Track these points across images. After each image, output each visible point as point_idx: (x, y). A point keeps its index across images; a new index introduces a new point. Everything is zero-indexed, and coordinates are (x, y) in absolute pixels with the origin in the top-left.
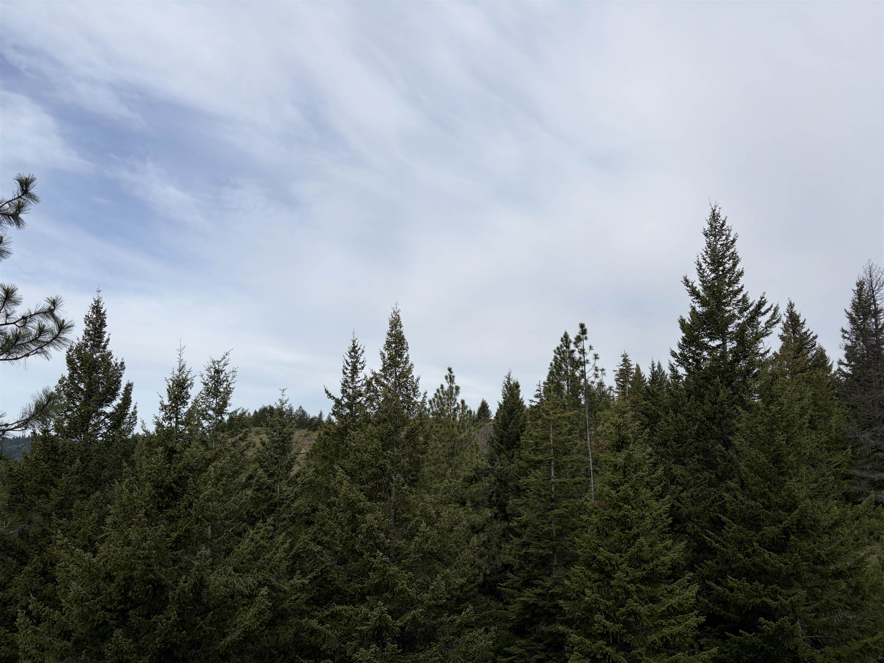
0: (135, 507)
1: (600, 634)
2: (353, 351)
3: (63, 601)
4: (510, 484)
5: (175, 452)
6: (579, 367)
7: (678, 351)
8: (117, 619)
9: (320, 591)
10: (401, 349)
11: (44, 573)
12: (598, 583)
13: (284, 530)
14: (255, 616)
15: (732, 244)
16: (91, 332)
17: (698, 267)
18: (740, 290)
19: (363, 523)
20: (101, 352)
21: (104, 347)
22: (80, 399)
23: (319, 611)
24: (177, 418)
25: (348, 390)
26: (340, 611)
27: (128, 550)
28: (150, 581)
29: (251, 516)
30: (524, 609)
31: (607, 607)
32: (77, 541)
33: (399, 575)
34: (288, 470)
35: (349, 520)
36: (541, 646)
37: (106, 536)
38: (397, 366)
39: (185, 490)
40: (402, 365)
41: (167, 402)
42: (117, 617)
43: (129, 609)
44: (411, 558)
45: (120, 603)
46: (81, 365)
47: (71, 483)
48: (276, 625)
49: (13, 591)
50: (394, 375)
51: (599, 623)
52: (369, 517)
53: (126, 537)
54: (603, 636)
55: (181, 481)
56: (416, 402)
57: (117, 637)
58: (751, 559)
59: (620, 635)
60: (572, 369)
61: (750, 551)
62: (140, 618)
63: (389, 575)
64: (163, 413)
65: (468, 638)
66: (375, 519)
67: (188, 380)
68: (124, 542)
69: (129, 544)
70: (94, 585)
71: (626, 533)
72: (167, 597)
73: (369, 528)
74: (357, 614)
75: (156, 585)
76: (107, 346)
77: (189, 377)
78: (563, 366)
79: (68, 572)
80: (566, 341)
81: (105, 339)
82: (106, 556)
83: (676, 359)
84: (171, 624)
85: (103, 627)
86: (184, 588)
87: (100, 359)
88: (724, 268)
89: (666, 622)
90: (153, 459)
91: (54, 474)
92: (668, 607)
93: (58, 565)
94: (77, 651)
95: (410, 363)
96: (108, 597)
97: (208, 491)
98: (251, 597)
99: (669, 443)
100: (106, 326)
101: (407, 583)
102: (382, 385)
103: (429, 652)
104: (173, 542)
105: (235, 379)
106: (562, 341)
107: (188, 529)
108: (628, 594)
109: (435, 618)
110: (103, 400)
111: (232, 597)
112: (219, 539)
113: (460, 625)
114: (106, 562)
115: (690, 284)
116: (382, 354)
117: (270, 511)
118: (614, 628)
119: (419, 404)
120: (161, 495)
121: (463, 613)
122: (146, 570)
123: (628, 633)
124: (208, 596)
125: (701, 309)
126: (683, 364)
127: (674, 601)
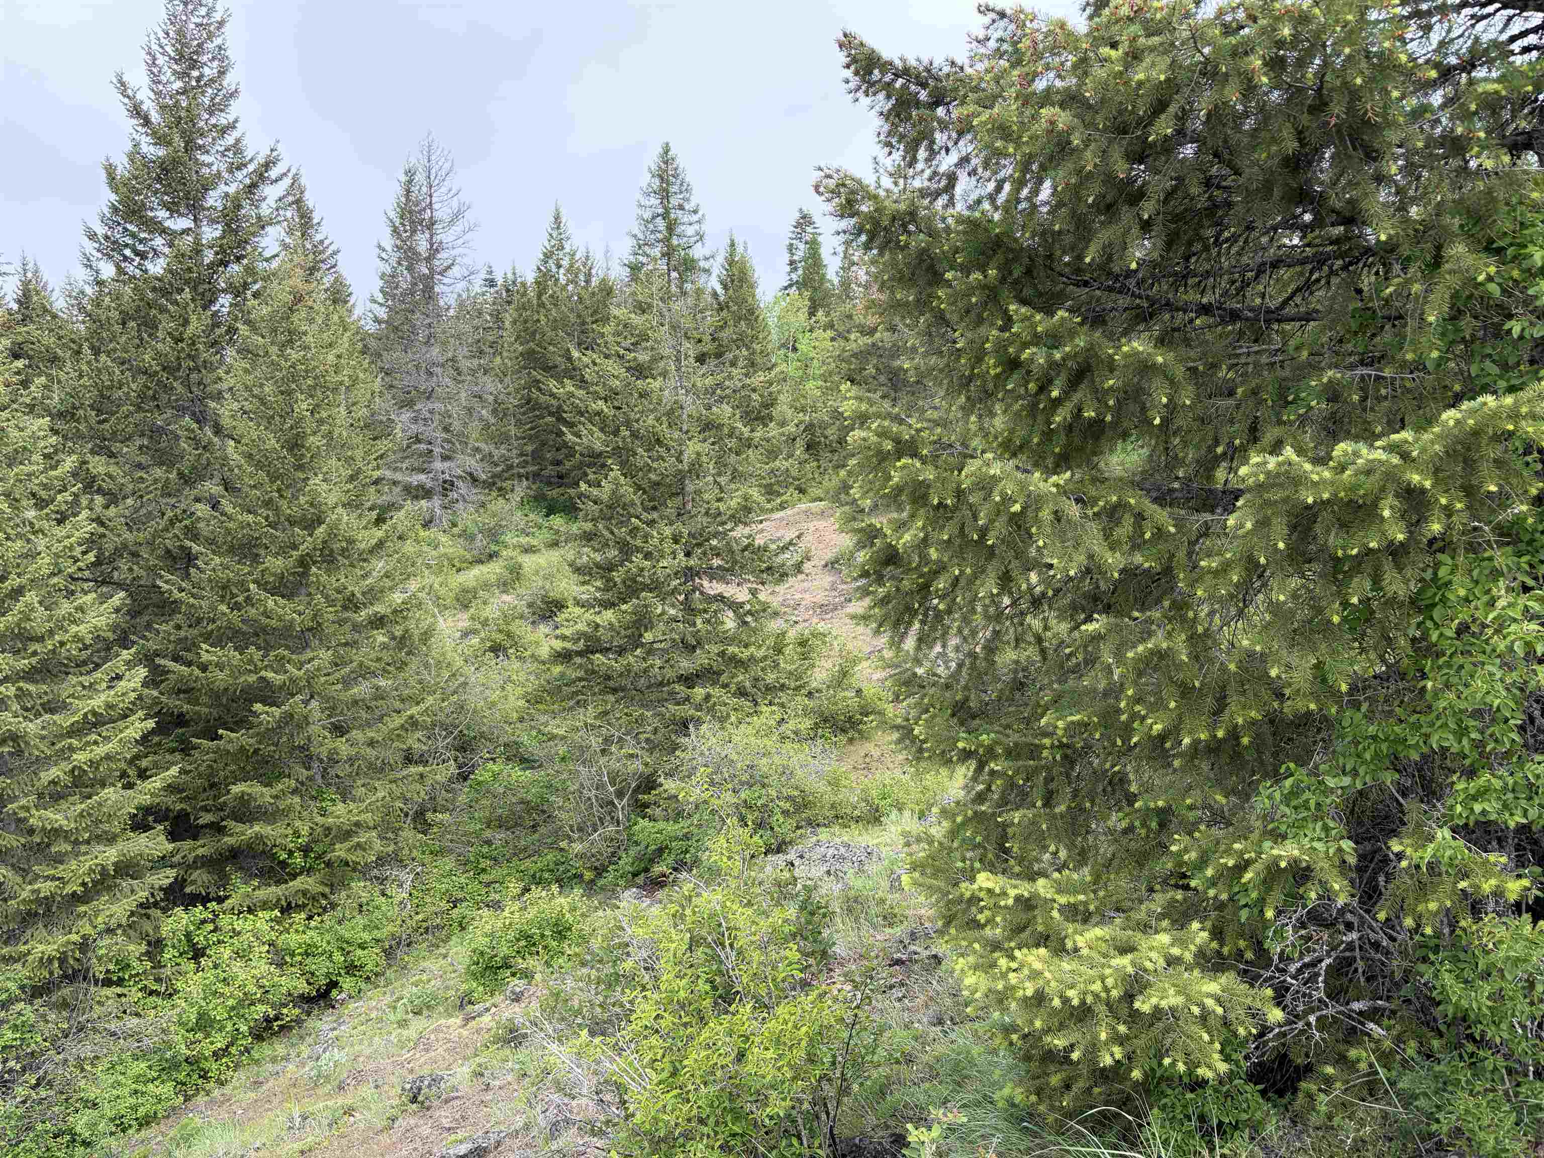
7: (101, 230)
15: (218, 28)
17: (148, 59)
18: (232, 126)
58: (242, 612)
61: (240, 599)
83: (96, 245)
89: (80, 740)
92: (85, 715)
99: (81, 412)
115: (130, 92)
125: (152, 149)
126: (110, 257)
127: (98, 702)
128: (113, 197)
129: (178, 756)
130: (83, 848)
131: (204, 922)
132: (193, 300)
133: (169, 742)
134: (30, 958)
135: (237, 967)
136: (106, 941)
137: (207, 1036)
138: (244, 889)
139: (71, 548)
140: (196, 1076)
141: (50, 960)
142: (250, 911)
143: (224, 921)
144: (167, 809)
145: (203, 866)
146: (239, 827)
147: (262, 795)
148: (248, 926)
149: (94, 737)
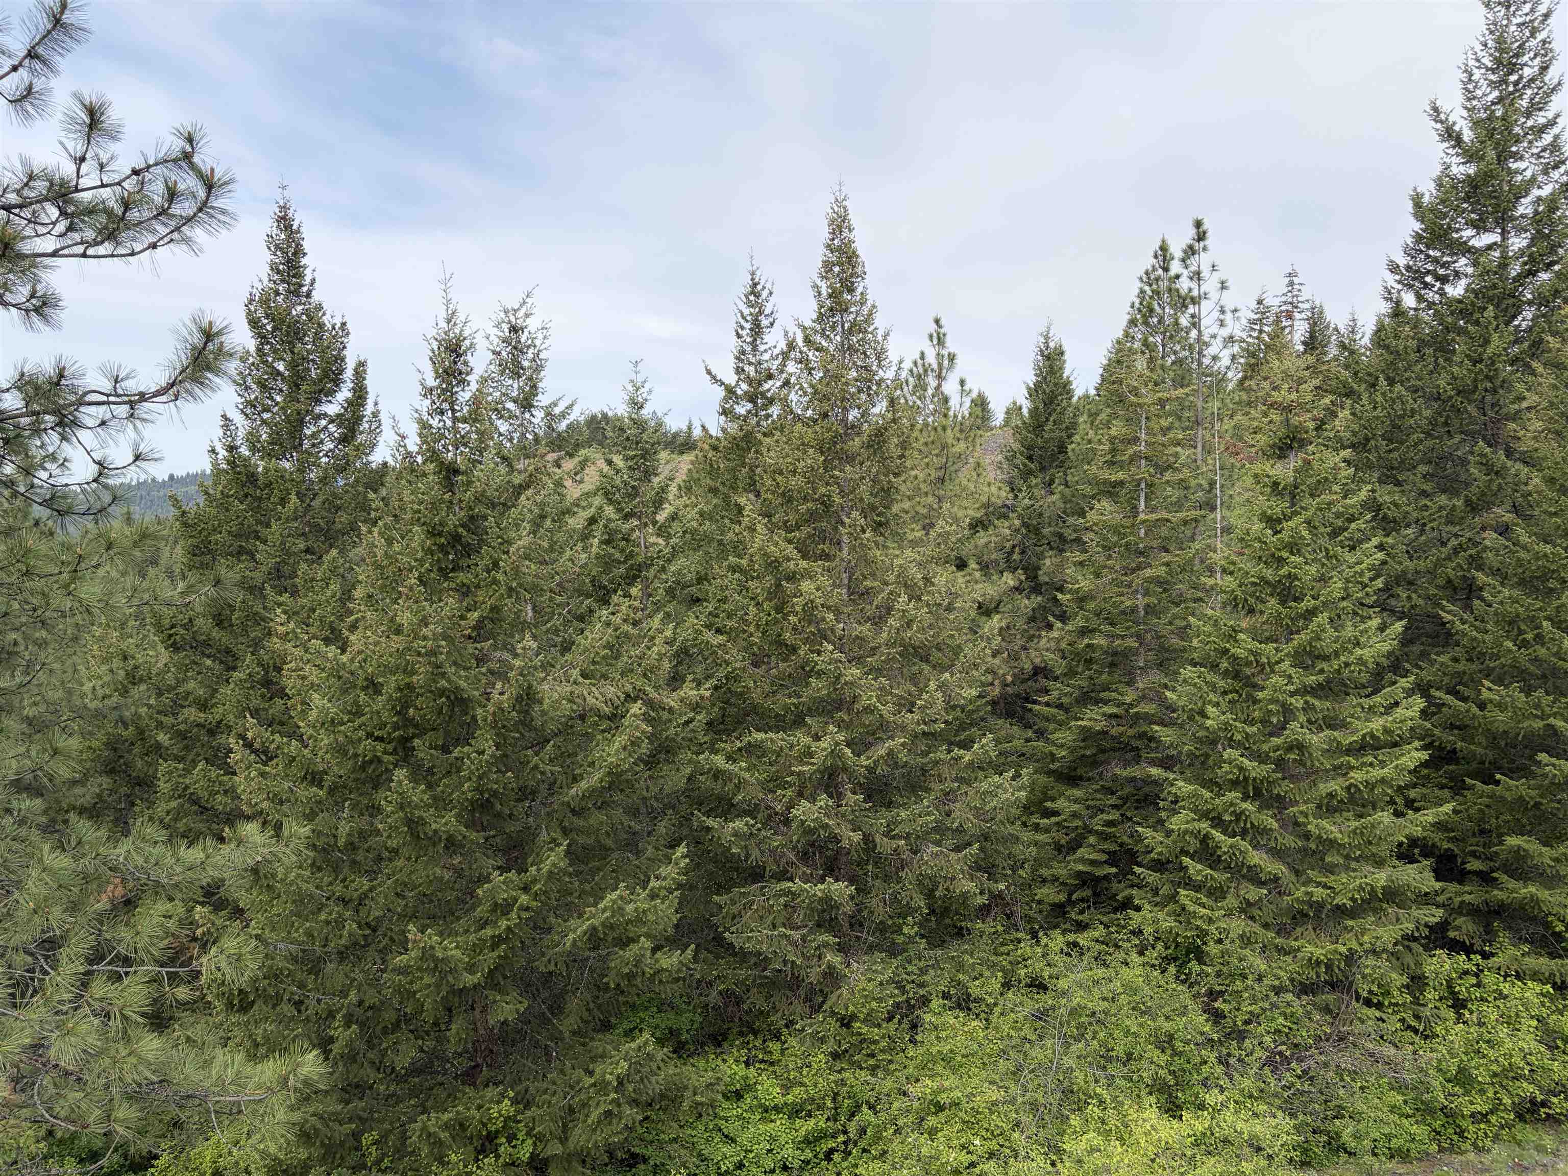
0: (400, 570)
1: (1231, 780)
2: (752, 293)
3: (302, 724)
4: (1046, 531)
5: (456, 472)
6: (1186, 307)
7: (1402, 261)
8: (395, 752)
9: (724, 709)
10: (852, 276)
11: (267, 683)
12: (1230, 696)
13: (658, 610)
14: (625, 749)
15: (1543, 22)
16: (281, 267)
17: (1464, 77)
18: (1552, 123)
19: (795, 596)
20: (304, 304)
21: (308, 295)
22: (281, 390)
23: (726, 742)
24: (454, 411)
25: (746, 368)
26: (762, 741)
27: (398, 641)
28: (442, 692)
29: (600, 587)
30: (1084, 740)
31: (1247, 736)
32: (312, 630)
33: (862, 682)
34: (656, 508)
35: (770, 593)
36: (1113, 800)
37: (357, 620)
38: (846, 310)
39: (481, 542)
40: (853, 309)
41: (431, 382)
42: (395, 749)
43: (413, 738)
44: (883, 654)
45: (396, 727)
46: (275, 329)
47: (289, 536)
48: (658, 763)
49: (221, 710)
50: (839, 329)
51: (1230, 763)
52: (806, 586)
53: (392, 620)
54: (1234, 784)
55: (473, 522)
56: (882, 380)
57: (400, 782)
58: (1531, 650)
59: (1269, 782)
60: (1172, 312)
61: (1529, 636)
62: (433, 751)
63: (846, 683)
64: (428, 402)
65: (984, 786)
66: (818, 589)
67: (465, 339)
68: (390, 628)
69: (398, 632)
70: (350, 698)
71: (1290, 608)
72: (474, 718)
73: (807, 604)
74: (792, 747)
75: (452, 698)
76: (314, 293)
77: (466, 334)
78: (1156, 307)
79: (304, 678)
80: (1165, 257)
81: (308, 279)
82: (362, 651)
83: (1398, 277)
84: (487, 762)
85: (373, 767)
86: (501, 702)
87: (304, 317)
88: (1521, 77)
89: (1357, 760)
90: (420, 485)
91: (259, 522)
92: (1364, 736)
93: (286, 667)
94: (336, 803)
95: (869, 303)
96: (375, 717)
97: (523, 540)
98: (616, 717)
99: (1373, 442)
100: (305, 254)
101: (878, 697)
102: (817, 350)
103: (917, 808)
104: (474, 628)
105: (547, 342)
106: (1156, 257)
107: (496, 607)
108: (1288, 712)
109: (925, 754)
110: (320, 391)
111: (582, 717)
112: (548, 625)
113: (971, 763)
114: (365, 661)
115: (1443, 117)
116: (815, 286)
117: (631, 579)
118: (1258, 770)
119: (889, 382)
120: (441, 547)
121: (976, 746)
122: (432, 673)
123: (1284, 779)
124: (542, 716)
125: (1462, 168)
126: (1410, 286)
127: (1376, 725)
128: (1417, 226)
129: (1446, 793)
130: (1353, 865)
131: (1466, 973)
132: (1496, 318)
133: (1439, 776)
134: (1300, 955)
135: (1503, 1032)
136: (1371, 961)
137: (1467, 1093)
138: (1512, 951)
139: (1361, 574)
140: (1451, 1131)
141: (1318, 963)
142: (1518, 977)
143: (1489, 978)
144: (1434, 845)
145: (1468, 914)
146: (1512, 884)
147: (1541, 854)
148: (1516, 991)
149: (1371, 759)
